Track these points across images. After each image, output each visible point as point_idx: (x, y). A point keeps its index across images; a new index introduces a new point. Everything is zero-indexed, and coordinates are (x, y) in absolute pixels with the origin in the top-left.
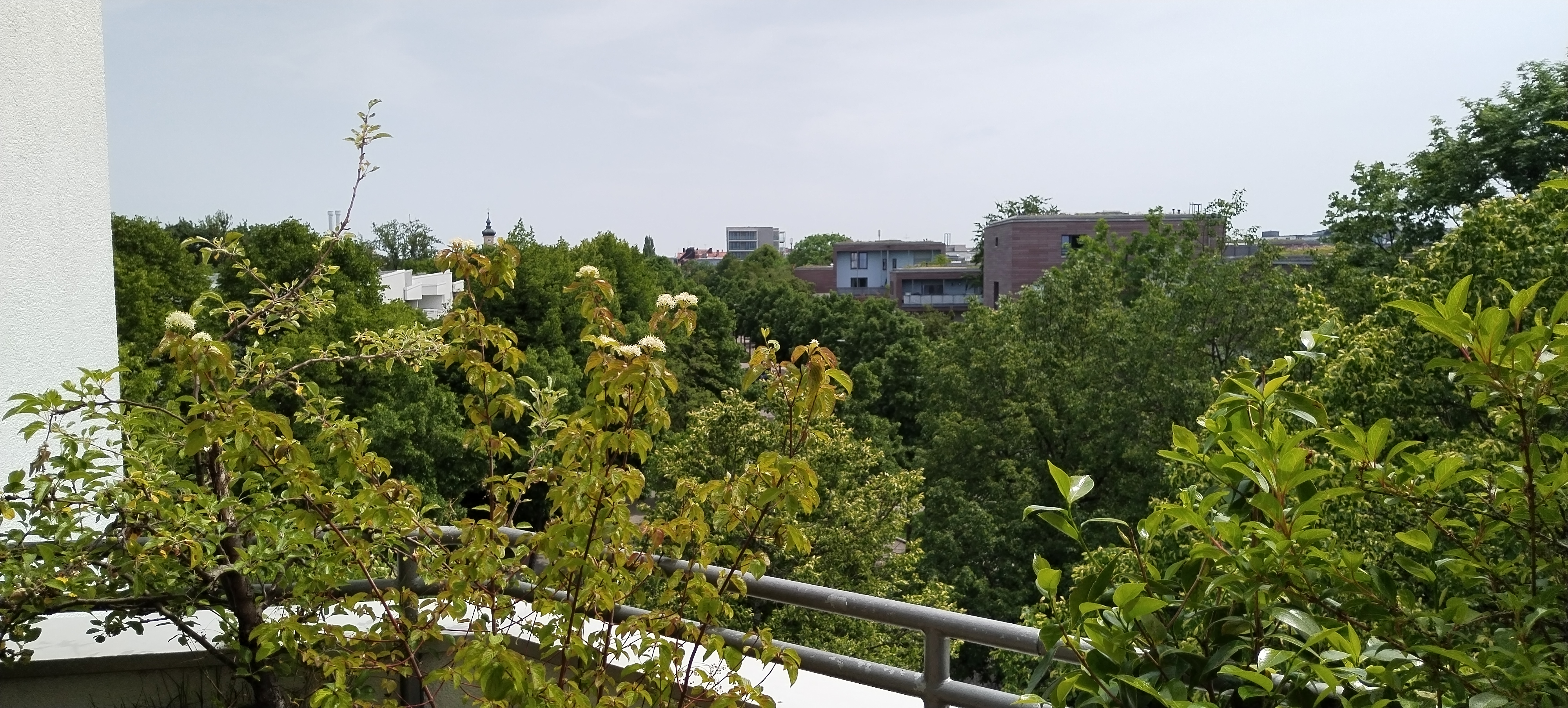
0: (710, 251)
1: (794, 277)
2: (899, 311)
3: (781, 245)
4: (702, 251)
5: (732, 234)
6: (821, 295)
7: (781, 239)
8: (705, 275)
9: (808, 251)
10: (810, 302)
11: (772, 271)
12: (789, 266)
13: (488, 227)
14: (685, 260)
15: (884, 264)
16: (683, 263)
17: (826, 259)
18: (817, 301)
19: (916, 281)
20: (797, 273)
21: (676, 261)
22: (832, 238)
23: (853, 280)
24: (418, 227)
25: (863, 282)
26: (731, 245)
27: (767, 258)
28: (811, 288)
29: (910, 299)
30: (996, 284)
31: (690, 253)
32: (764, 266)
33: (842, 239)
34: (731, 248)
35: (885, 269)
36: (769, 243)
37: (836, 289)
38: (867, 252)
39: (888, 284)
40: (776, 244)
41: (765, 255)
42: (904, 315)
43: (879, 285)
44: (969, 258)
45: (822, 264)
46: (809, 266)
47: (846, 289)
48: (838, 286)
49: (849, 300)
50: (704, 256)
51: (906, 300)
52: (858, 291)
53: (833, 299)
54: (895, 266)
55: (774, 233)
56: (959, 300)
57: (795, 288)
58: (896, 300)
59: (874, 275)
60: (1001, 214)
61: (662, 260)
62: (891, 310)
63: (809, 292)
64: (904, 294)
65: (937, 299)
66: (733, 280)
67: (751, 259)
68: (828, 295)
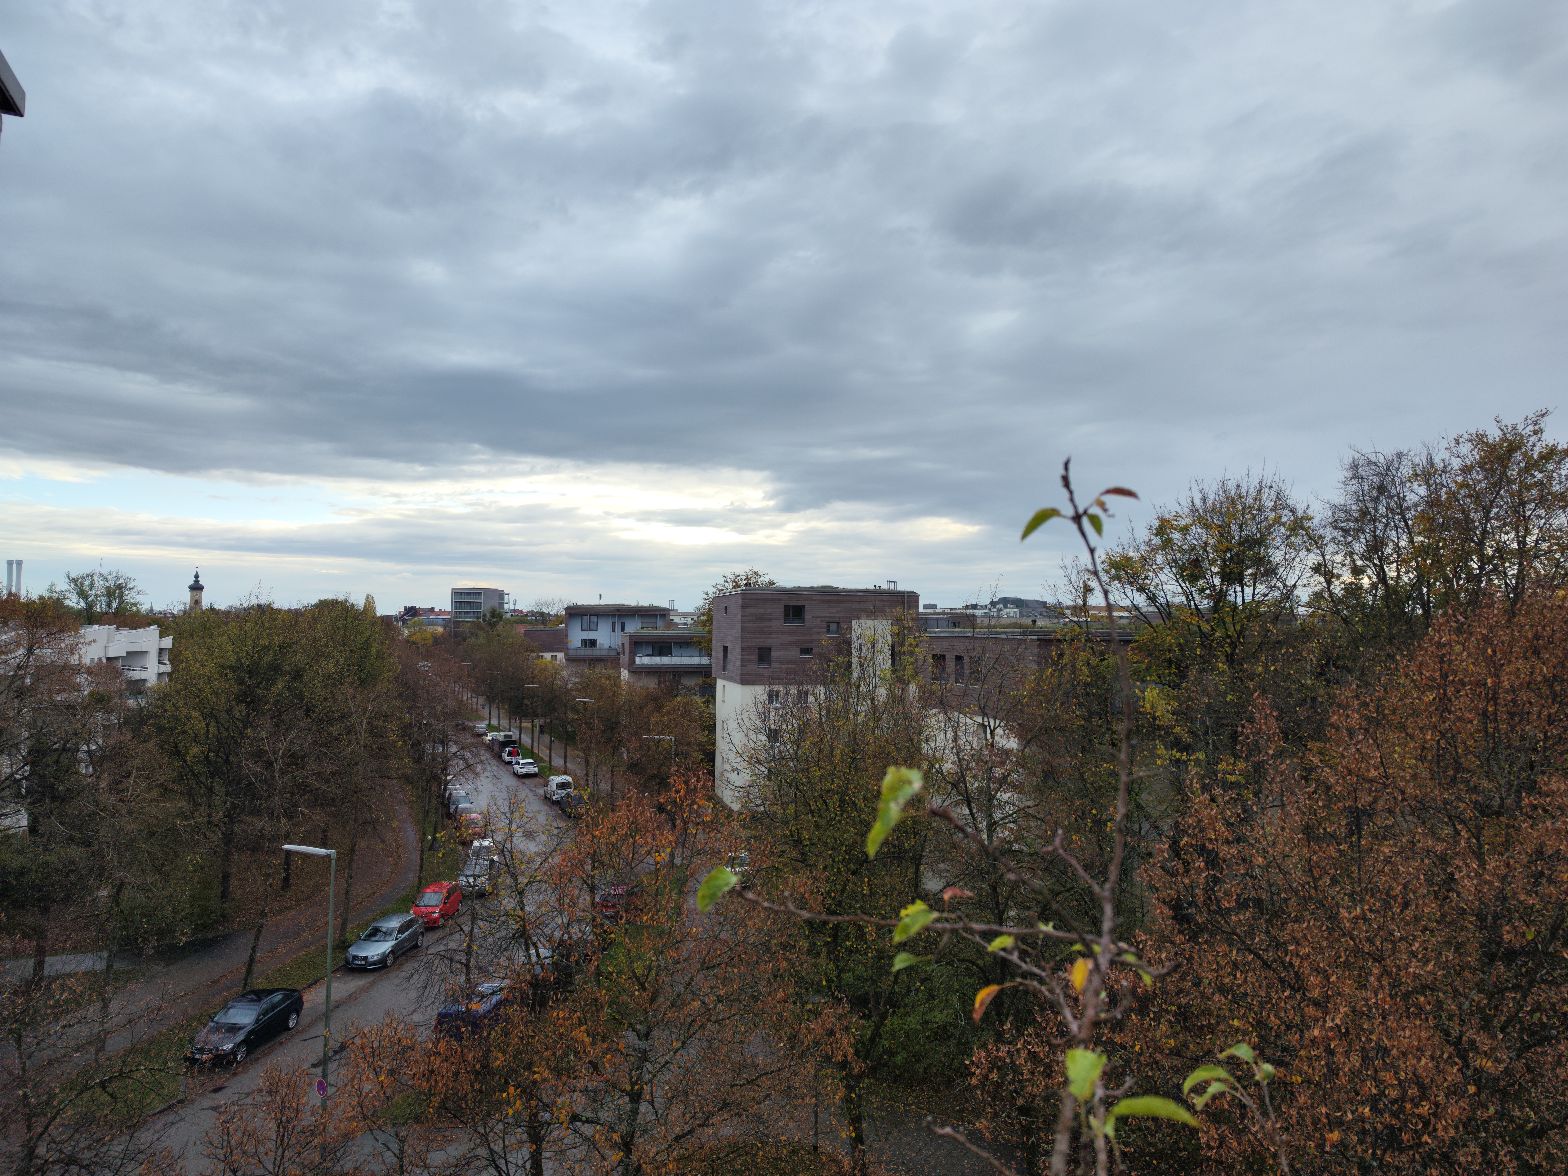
0: (434, 609)
3: (506, 606)
4: (424, 609)
5: (457, 593)
7: (507, 601)
14: (407, 617)
15: (613, 626)
16: (405, 620)
19: (647, 643)
21: (398, 619)
23: (584, 641)
24: (118, 576)
25: (593, 643)
26: (456, 604)
27: (494, 618)
28: (539, 647)
29: (642, 660)
30: (725, 648)
31: (411, 611)
32: (493, 626)
34: (457, 607)
35: (613, 630)
36: (494, 604)
37: (567, 649)
38: (597, 614)
39: (619, 645)
40: (501, 605)
41: (493, 615)
43: (610, 647)
44: (695, 623)
47: (579, 649)
48: (569, 646)
50: (427, 614)
51: (638, 661)
52: (589, 652)
54: (624, 629)
55: (500, 594)
56: (685, 661)
59: (604, 637)
60: (726, 585)
64: (635, 654)
65: (666, 660)
67: (478, 618)
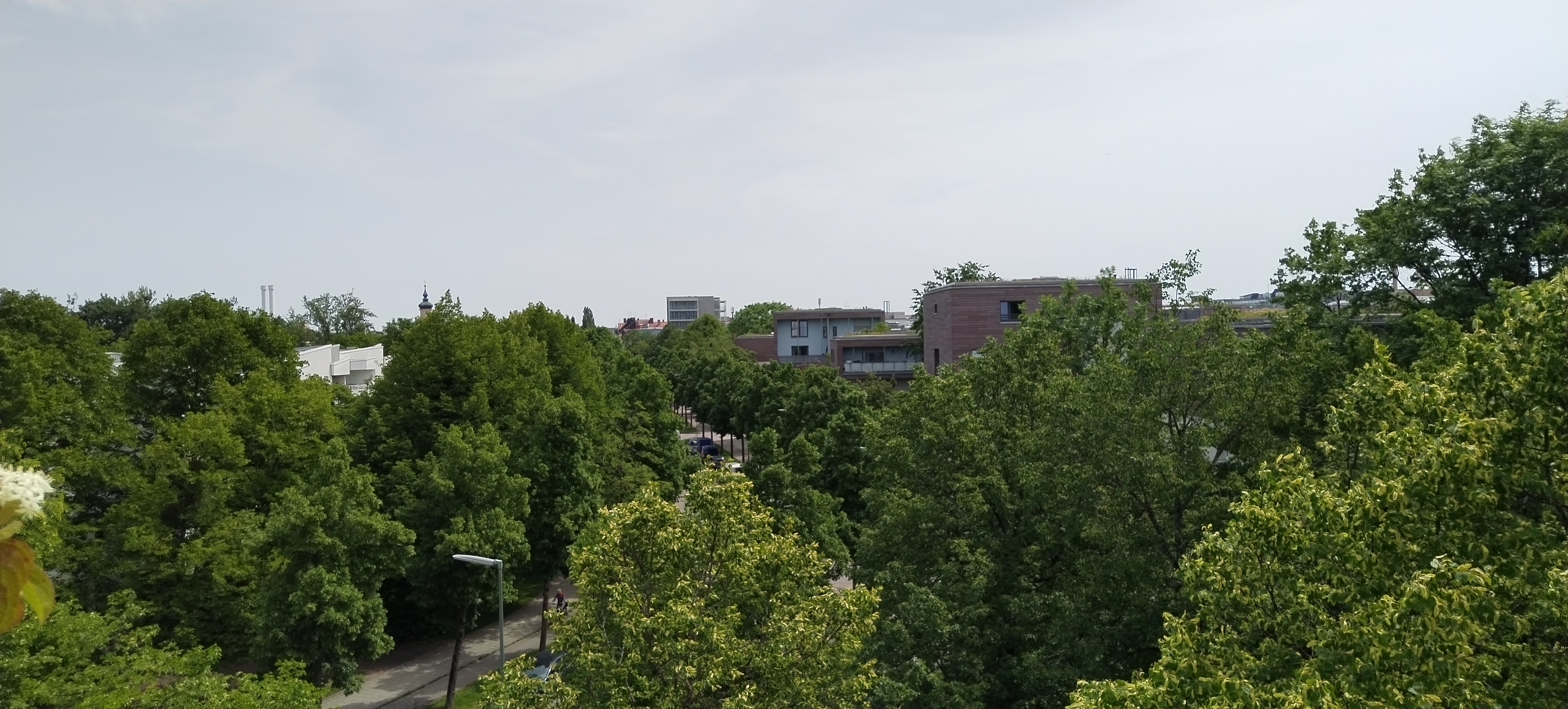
0: (651, 321)
1: (735, 347)
2: (841, 379)
3: (722, 314)
4: (643, 321)
5: (674, 304)
6: (761, 364)
7: (722, 308)
8: (646, 345)
9: (749, 320)
10: (751, 371)
11: (713, 340)
12: (730, 335)
13: (425, 300)
14: (626, 330)
15: (825, 331)
16: (623, 333)
17: (767, 327)
18: (757, 370)
19: (857, 349)
20: (737, 342)
21: (617, 331)
22: (772, 306)
23: (794, 348)
24: (351, 301)
25: (804, 350)
26: (672, 315)
27: (708, 328)
28: (752, 356)
29: (851, 367)
31: (631, 323)
32: (705, 335)
33: (783, 307)
34: (672, 317)
35: (825, 337)
36: (710, 313)
37: (778, 358)
38: (807, 320)
39: (829, 352)
40: (717, 313)
41: (706, 324)
42: (846, 383)
43: (820, 354)
44: (909, 325)
45: (763, 333)
46: (749, 335)
47: (787, 357)
48: (779, 354)
49: (789, 368)
50: (645, 326)
51: (847, 368)
52: (799, 359)
53: (773, 367)
54: (835, 334)
55: (715, 303)
56: (899, 367)
57: (736, 357)
58: (838, 368)
59: (815, 343)
60: (939, 281)
61: (601, 330)
62: (832, 379)
63: (750, 361)
64: (844, 362)
65: (878, 367)
66: (674, 350)
67: (691, 329)
68: (768, 363)
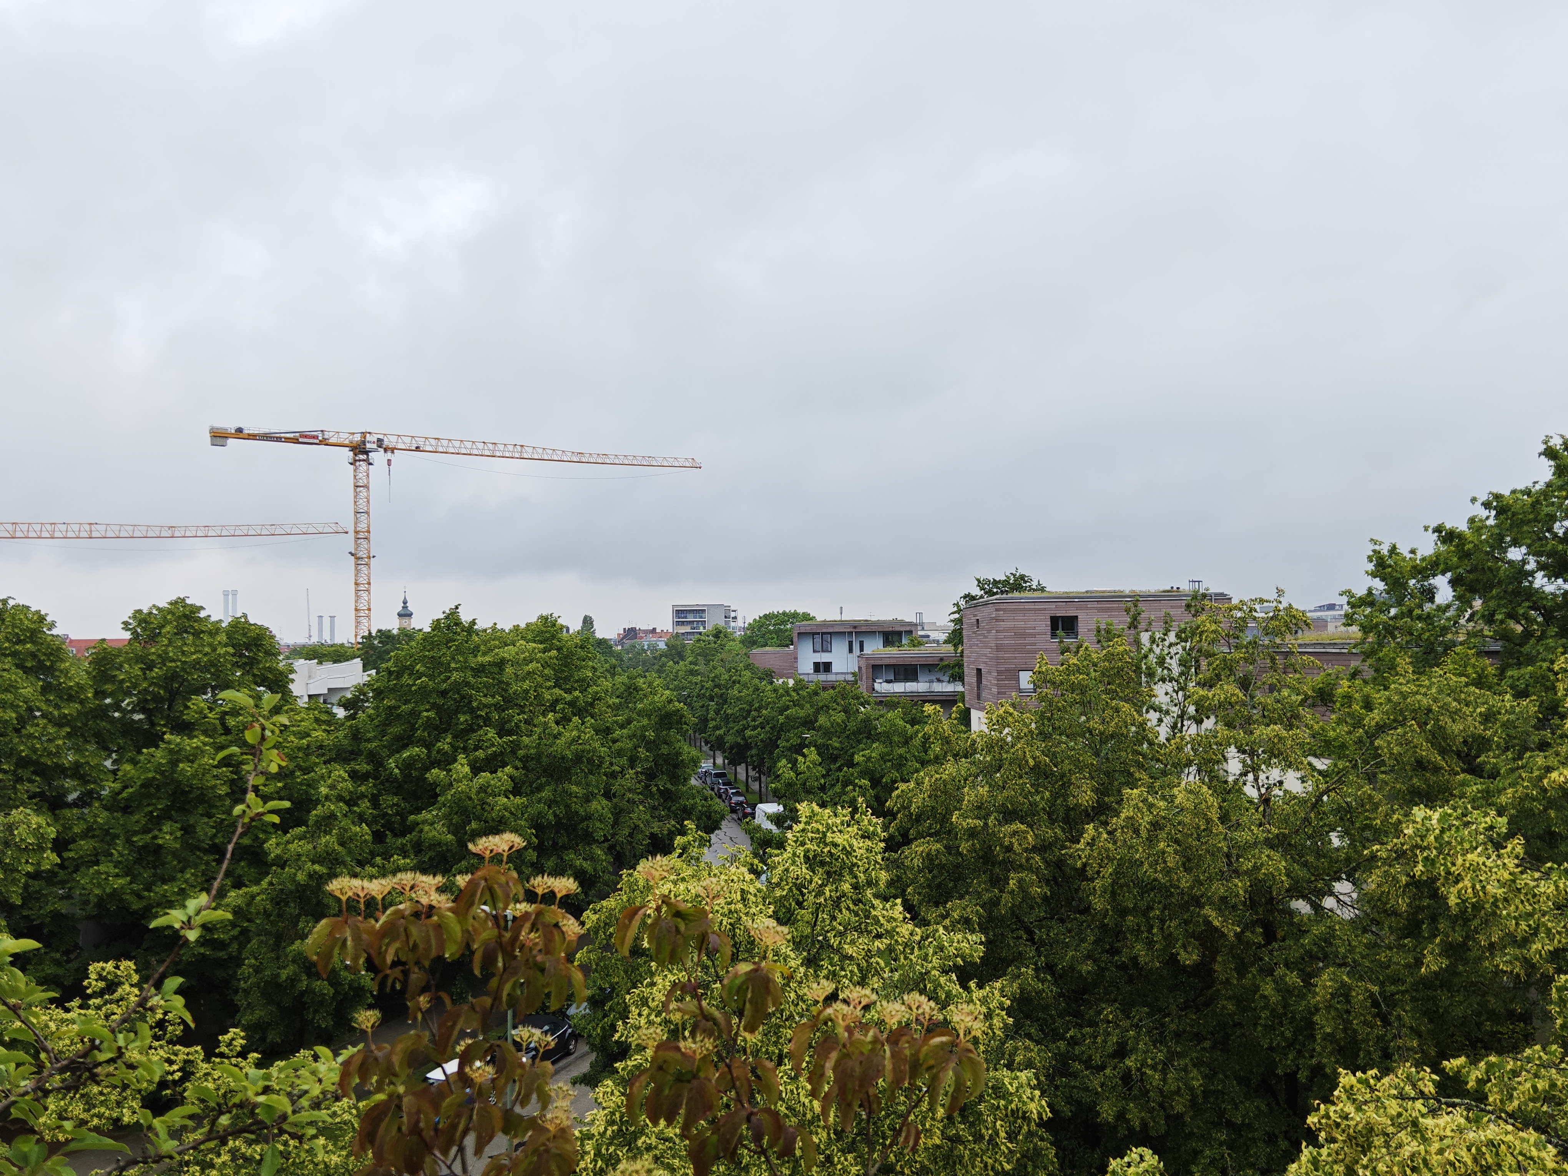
0: (654, 631)
1: (749, 662)
3: (733, 624)
4: (646, 632)
5: (679, 612)
7: (733, 618)
9: (763, 631)
12: (743, 649)
13: (405, 607)
14: (626, 641)
15: (850, 647)
16: (624, 644)
19: (888, 666)
20: (752, 657)
21: (616, 643)
22: (795, 616)
23: (817, 667)
25: (827, 667)
26: (677, 624)
27: (719, 640)
28: (769, 674)
30: (979, 671)
31: (631, 633)
33: (806, 617)
34: (678, 627)
35: (851, 653)
36: (721, 623)
37: (799, 675)
38: (832, 632)
39: (856, 669)
40: (727, 623)
41: (717, 636)
43: (845, 671)
44: (943, 638)
46: (765, 649)
47: (809, 674)
48: (800, 671)
50: (648, 636)
51: (878, 688)
52: (822, 677)
54: (862, 649)
55: (725, 611)
56: (938, 687)
58: (866, 688)
59: (839, 658)
61: (603, 642)
64: (874, 681)
65: (911, 687)
67: (701, 640)
